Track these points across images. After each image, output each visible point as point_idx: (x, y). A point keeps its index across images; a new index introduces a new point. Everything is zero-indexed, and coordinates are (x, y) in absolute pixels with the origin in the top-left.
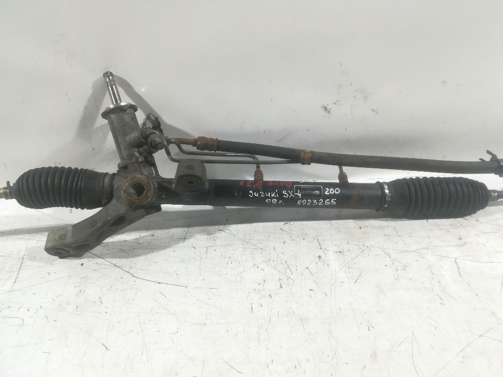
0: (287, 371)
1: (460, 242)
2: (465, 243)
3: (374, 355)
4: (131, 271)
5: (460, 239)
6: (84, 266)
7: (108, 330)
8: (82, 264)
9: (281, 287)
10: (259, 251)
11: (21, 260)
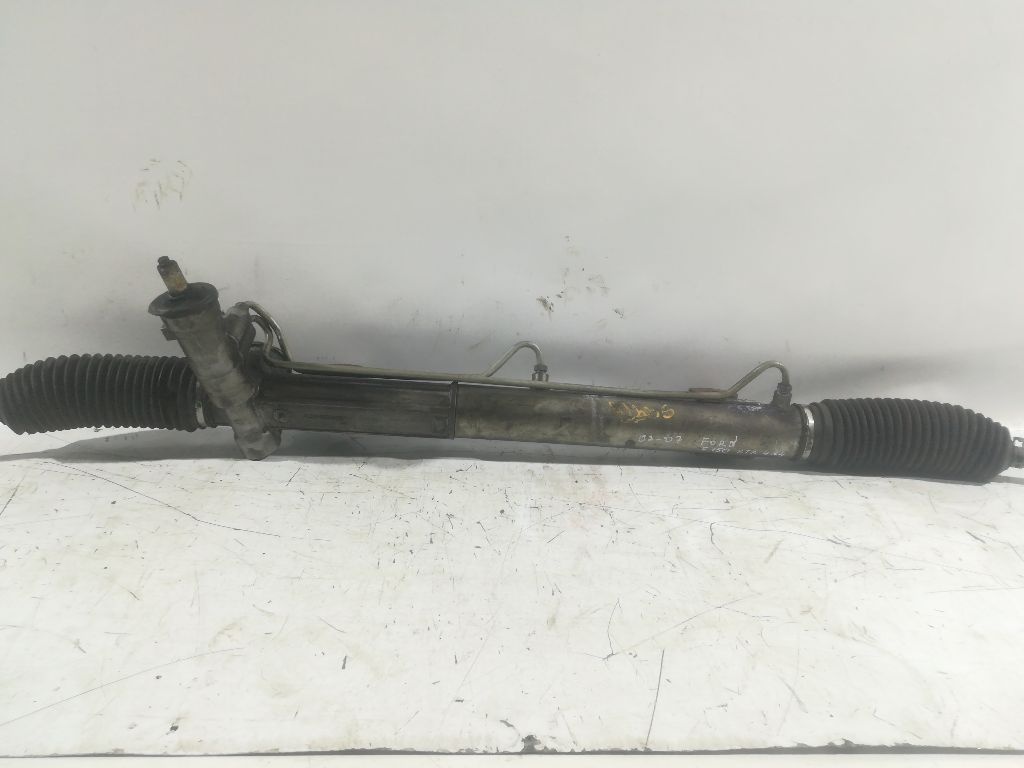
0: (414, 633)
1: (727, 506)
2: (732, 507)
3: (552, 621)
4: (194, 514)
5: (727, 502)
6: (116, 504)
7: (142, 578)
8: (114, 503)
9: (431, 542)
10: (409, 501)
11: (12, 492)
